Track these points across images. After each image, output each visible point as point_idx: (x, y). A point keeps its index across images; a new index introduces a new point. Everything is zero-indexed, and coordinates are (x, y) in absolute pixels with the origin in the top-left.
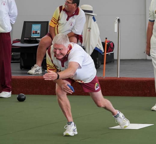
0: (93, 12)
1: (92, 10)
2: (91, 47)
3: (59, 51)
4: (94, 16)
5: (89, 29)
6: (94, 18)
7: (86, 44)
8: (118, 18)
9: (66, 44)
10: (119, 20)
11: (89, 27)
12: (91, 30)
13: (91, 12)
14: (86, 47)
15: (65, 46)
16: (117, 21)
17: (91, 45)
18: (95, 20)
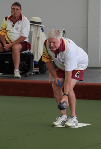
0: (42, 23)
1: (41, 22)
2: (39, 54)
3: (53, 44)
4: (43, 28)
5: (37, 39)
6: (42, 29)
7: (35, 52)
8: (64, 30)
9: (59, 38)
10: (64, 31)
11: (37, 37)
12: (40, 40)
13: (40, 23)
14: (34, 53)
15: (58, 39)
16: (62, 32)
17: (39, 53)
18: (43, 31)
